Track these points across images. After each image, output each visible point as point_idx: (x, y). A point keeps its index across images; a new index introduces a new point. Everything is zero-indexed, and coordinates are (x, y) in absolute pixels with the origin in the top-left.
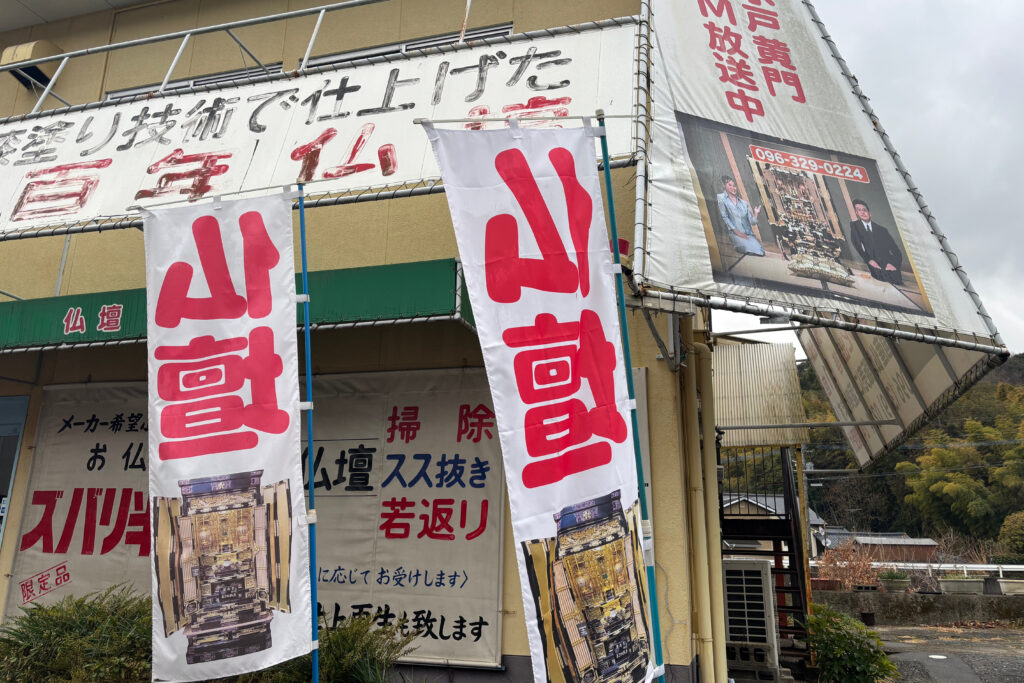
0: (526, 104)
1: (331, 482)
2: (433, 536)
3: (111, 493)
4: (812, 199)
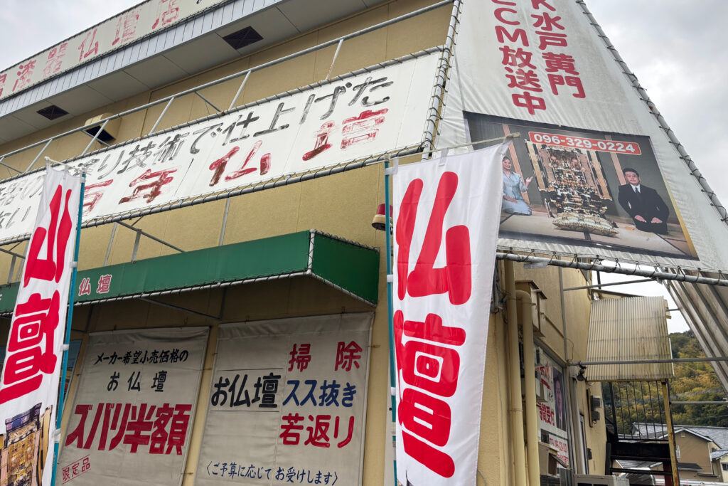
0: (358, 116)
1: (251, 401)
2: (316, 444)
3: (119, 406)
4: (583, 169)
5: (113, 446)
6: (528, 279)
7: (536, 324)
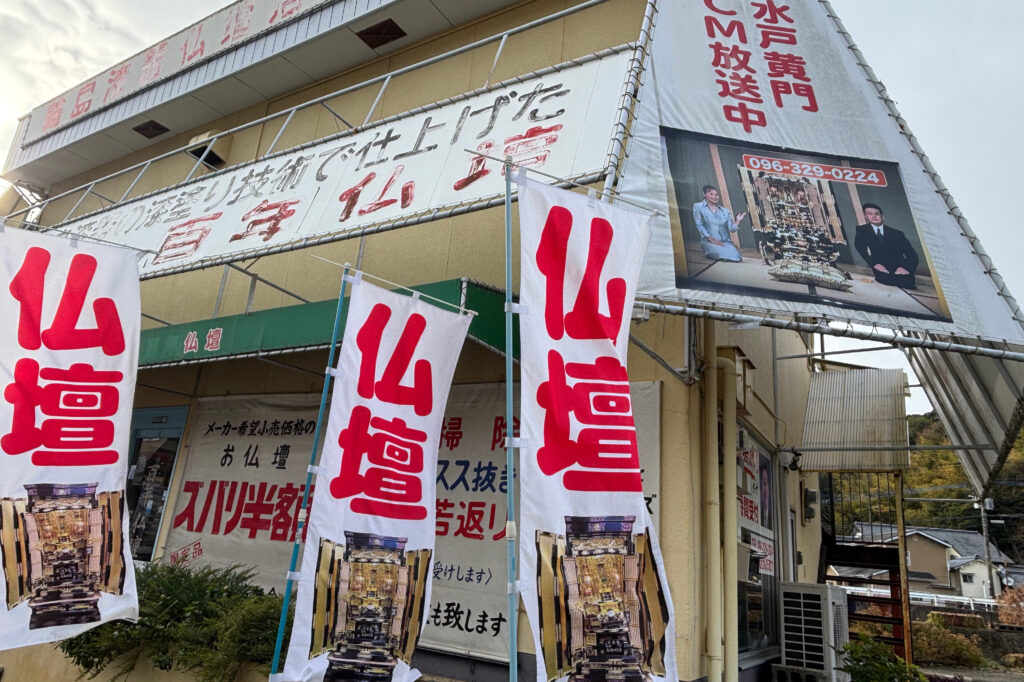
0: (524, 134)
2: (465, 535)
3: (234, 484)
4: (811, 204)
5: (228, 530)
6: (733, 344)
7: (741, 400)
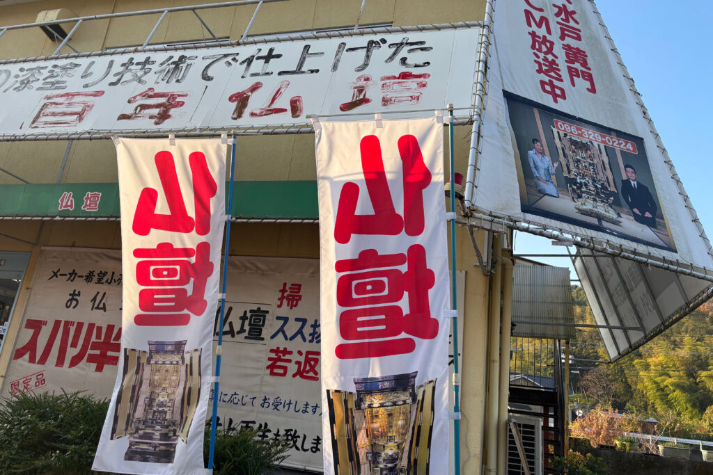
0: (397, 76)
1: (235, 332)
2: (303, 377)
3: (80, 325)
4: (595, 161)
